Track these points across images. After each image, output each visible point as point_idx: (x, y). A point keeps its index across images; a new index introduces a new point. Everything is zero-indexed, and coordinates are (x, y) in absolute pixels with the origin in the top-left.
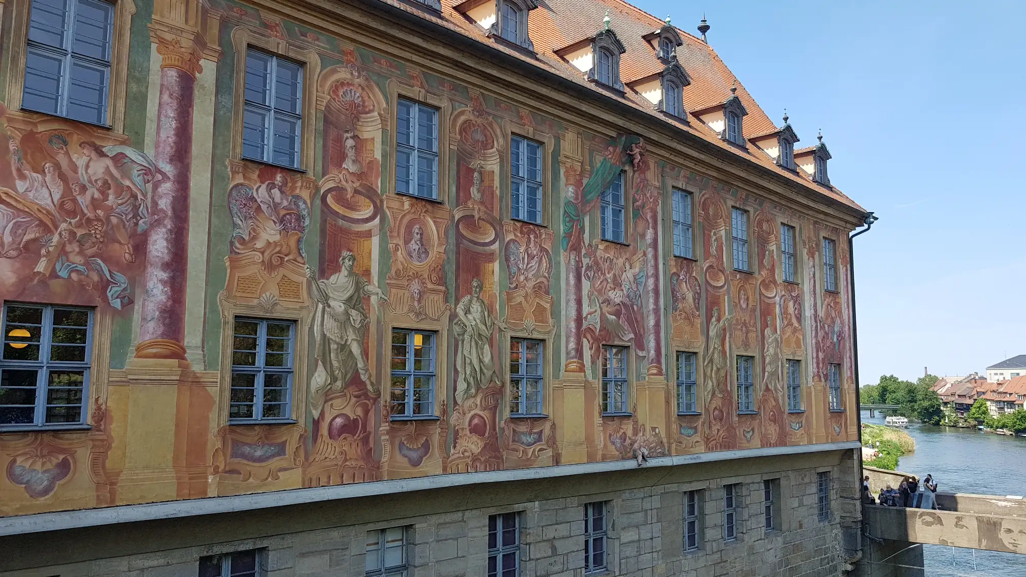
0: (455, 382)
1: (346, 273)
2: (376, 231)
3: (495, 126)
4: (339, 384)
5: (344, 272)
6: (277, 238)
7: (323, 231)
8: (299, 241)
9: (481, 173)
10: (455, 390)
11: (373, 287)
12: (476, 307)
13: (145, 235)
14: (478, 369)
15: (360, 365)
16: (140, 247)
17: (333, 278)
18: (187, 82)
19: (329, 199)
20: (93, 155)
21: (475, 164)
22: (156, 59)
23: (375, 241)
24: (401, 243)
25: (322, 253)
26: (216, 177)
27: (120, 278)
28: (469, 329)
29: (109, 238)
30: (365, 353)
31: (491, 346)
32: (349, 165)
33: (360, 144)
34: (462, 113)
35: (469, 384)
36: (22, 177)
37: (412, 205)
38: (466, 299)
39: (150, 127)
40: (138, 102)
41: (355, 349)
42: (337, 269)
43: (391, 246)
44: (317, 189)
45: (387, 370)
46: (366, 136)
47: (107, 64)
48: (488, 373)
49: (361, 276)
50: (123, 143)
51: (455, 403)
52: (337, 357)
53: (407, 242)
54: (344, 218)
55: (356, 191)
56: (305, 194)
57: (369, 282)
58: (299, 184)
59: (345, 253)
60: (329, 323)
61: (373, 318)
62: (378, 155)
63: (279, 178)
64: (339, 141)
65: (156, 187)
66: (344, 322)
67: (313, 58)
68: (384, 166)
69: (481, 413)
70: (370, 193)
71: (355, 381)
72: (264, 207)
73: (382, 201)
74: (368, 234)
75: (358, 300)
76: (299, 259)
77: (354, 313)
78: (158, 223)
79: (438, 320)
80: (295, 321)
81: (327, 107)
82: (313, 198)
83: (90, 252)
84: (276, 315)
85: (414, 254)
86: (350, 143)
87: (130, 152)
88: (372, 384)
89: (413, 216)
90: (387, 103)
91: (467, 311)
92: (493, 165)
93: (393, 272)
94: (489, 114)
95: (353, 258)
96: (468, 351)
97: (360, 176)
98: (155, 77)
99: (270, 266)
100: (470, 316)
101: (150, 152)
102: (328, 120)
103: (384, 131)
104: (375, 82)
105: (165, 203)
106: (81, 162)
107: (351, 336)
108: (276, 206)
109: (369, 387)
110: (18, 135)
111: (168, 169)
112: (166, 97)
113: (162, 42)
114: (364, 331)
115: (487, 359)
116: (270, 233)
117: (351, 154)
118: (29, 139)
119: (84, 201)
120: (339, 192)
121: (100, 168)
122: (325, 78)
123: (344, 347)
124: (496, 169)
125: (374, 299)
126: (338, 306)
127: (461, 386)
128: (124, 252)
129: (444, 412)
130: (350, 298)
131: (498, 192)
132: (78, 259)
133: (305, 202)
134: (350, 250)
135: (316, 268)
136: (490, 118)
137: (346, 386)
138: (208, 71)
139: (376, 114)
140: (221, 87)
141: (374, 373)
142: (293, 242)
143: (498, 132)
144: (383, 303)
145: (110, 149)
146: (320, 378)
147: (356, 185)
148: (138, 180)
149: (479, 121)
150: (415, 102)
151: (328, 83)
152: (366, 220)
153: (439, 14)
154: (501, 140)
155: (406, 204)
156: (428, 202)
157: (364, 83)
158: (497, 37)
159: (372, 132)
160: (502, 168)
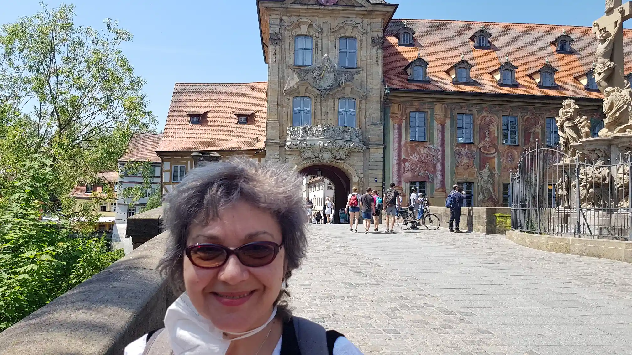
1: (487, 169)
2: (497, 156)
4: (486, 198)
6: (467, 161)
7: (480, 158)
9: (533, 133)
11: (496, 172)
13: (436, 165)
15: (493, 193)
16: (435, 167)
17: (483, 171)
18: (443, 127)
19: (482, 150)
20: (424, 148)
21: (531, 131)
22: (436, 123)
23: (496, 159)
24: (505, 159)
25: (480, 164)
26: (451, 149)
27: (431, 175)
28: (530, 182)
29: (428, 166)
30: (494, 190)
32: (487, 139)
33: (490, 132)
34: (526, 116)
35: (530, 199)
36: (411, 155)
37: (508, 147)
38: (529, 173)
39: (435, 139)
40: (432, 134)
41: (491, 189)
42: (484, 168)
43: (501, 160)
44: (478, 147)
45: (501, 195)
46: (492, 130)
47: (426, 127)
49: (492, 169)
50: (430, 144)
52: (486, 191)
53: (507, 158)
54: (486, 154)
55: (490, 146)
56: (474, 149)
57: (495, 171)
58: (473, 146)
59: (487, 164)
60: (482, 182)
61: (496, 181)
62: (496, 134)
63: (467, 146)
64: (484, 133)
65: (438, 153)
66: (487, 182)
67: (476, 113)
68: (498, 137)
70: (494, 146)
71: (491, 197)
72: (463, 154)
73: (498, 148)
74: (494, 157)
75: (491, 176)
76: (474, 166)
77: (490, 180)
78: (438, 161)
80: (473, 182)
81: (480, 124)
82: (477, 150)
83: (425, 169)
84: (468, 181)
85: (509, 162)
86: (487, 133)
87: (431, 146)
88: (497, 199)
89: (509, 151)
90: (499, 119)
91: (529, 177)
92: (539, 130)
93: (502, 167)
95: (489, 165)
97: (490, 142)
98: (436, 128)
99: (466, 169)
100: (530, 179)
101: (436, 145)
102: (480, 128)
103: (498, 127)
104: (494, 114)
105: (439, 157)
106: (422, 150)
107: (490, 186)
108: (467, 153)
109: (496, 199)
110: (410, 147)
111: (440, 148)
112: (438, 132)
113: (437, 118)
114: (493, 184)
116: (465, 160)
117: (488, 136)
118: (412, 147)
119: (423, 158)
120: (484, 147)
121: (425, 151)
122: (479, 116)
123: (487, 189)
125: (496, 175)
126: (485, 178)
128: (431, 169)
130: (489, 176)
131: (541, 139)
132: (422, 171)
133: (474, 151)
134: (488, 162)
135: (478, 168)
136: (537, 115)
137: (489, 199)
138: (448, 122)
139: (495, 123)
140: (451, 126)
142: (472, 162)
143: (541, 118)
144: (499, 176)
145: (427, 146)
146: (481, 197)
147: (490, 144)
148: (434, 152)
149: (533, 117)
150: (509, 116)
151: (480, 118)
152: (493, 154)
153: (517, 85)
154: (542, 121)
155: (506, 147)
156: (514, 145)
157: (491, 115)
158: (540, 86)
159: (494, 128)
160: (542, 130)
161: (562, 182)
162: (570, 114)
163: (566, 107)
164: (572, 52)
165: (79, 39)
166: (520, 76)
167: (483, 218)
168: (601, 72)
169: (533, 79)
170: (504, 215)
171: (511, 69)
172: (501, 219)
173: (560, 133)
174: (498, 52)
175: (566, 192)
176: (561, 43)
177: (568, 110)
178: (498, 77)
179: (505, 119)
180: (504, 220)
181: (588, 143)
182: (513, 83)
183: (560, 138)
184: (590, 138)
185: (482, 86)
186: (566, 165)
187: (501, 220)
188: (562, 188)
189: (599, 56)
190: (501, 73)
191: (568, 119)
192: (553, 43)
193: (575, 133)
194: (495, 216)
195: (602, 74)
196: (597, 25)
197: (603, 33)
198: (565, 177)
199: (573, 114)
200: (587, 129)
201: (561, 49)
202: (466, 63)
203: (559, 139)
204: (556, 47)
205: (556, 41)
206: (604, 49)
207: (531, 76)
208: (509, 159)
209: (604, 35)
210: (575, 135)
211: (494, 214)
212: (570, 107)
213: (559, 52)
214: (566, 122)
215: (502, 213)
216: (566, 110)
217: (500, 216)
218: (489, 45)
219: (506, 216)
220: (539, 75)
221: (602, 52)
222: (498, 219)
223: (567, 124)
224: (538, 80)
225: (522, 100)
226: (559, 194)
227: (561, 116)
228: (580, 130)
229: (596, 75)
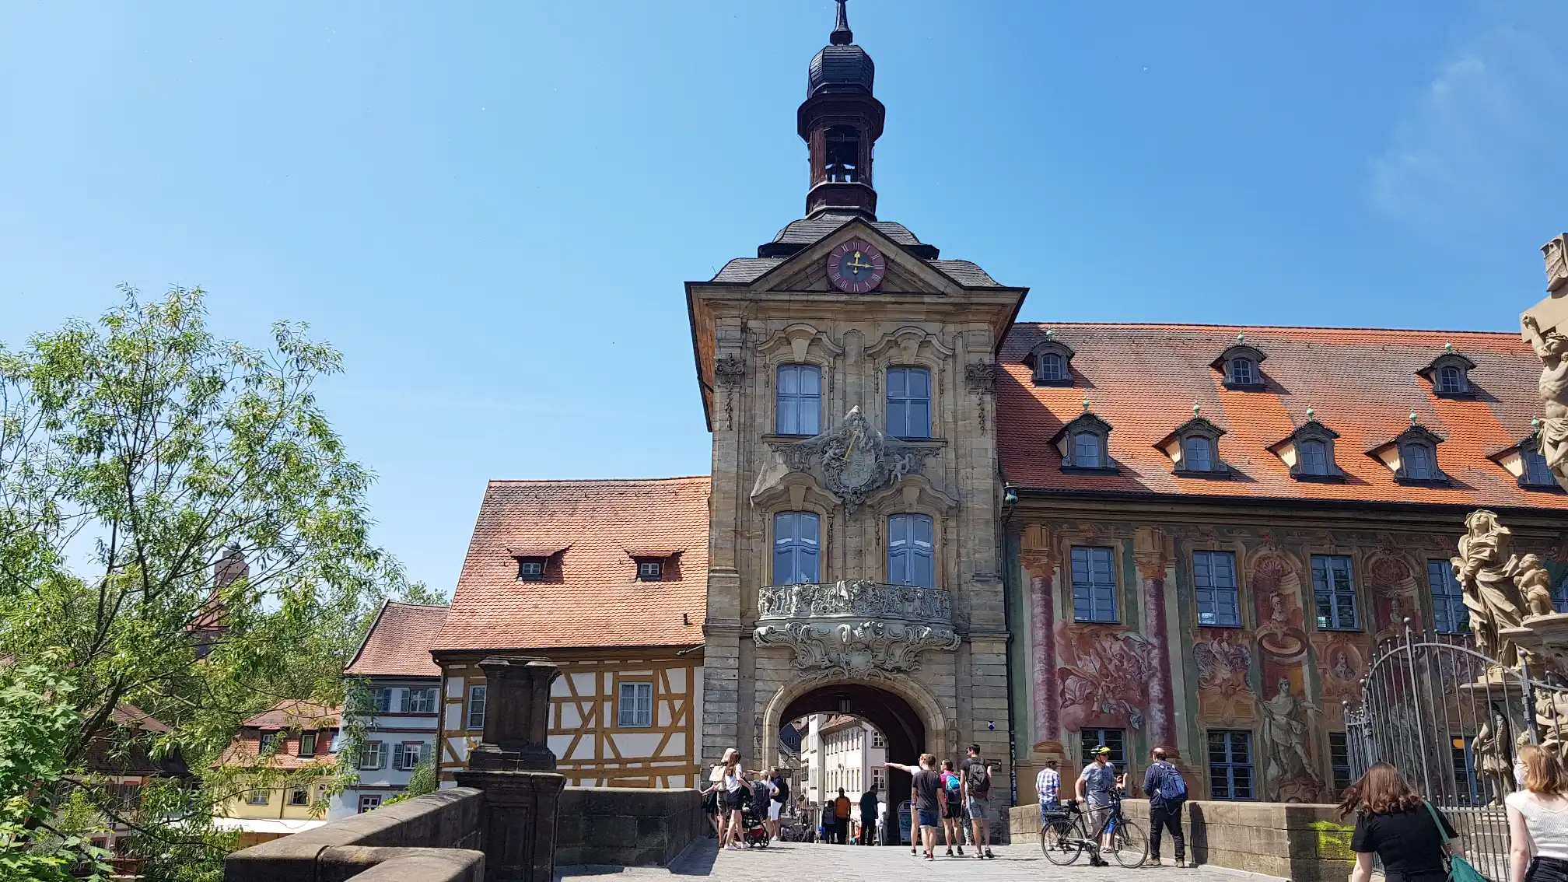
2: (1306, 660)
3: (1409, 557)
4: (1289, 775)
5: (1283, 694)
6: (1229, 675)
7: (1263, 669)
8: (1245, 675)
9: (1398, 600)
11: (1309, 703)
13: (1147, 684)
15: (1305, 761)
16: (1145, 692)
17: (1275, 700)
18: (1159, 585)
19: (1265, 643)
20: (1113, 640)
21: (1391, 594)
22: (1139, 575)
23: (1306, 669)
24: (1329, 667)
25: (1263, 682)
26: (1184, 642)
27: (1137, 710)
29: (1127, 687)
30: (1308, 752)
32: (1277, 616)
33: (1284, 599)
34: (1373, 554)
36: (1080, 659)
37: (1335, 637)
39: (1141, 618)
40: (1132, 605)
41: (1299, 749)
42: (1277, 692)
43: (1320, 671)
44: (1255, 637)
45: (1329, 765)
46: (1288, 592)
47: (1113, 585)
49: (1297, 696)
50: (1128, 630)
52: (1285, 754)
53: (1334, 665)
54: (1278, 655)
55: (1285, 634)
56: (1246, 643)
57: (1304, 699)
58: (1241, 635)
59: (1282, 680)
60: (1275, 732)
62: (1300, 604)
63: (1225, 634)
64: (1268, 600)
65: (1149, 653)
66: (1288, 731)
67: (1241, 548)
68: (1306, 611)
70: (1297, 634)
71: (1302, 772)
72: (1218, 656)
73: (1308, 640)
74: (1299, 664)
75: (1296, 713)
76: (1247, 688)
77: (1294, 723)
78: (1153, 675)
80: (1250, 731)
81: (1255, 577)
82: (1251, 644)
83: (1118, 697)
84: (1236, 728)
85: (1342, 675)
86: (1276, 600)
87: (1132, 635)
88: (1317, 775)
89: (1337, 646)
90: (1302, 563)
92: (1411, 591)
93: (1324, 689)
94: (1401, 549)
95: (1289, 684)
97: (1286, 622)
98: (1140, 587)
99: (1227, 696)
100: (1403, 721)
101: (1142, 632)
102: (1257, 587)
103: (1303, 585)
104: (1290, 550)
105: (1155, 663)
106: (1107, 645)
107: (1295, 740)
108: (1226, 654)
109: (1314, 777)
110: (1075, 637)
111: (1154, 641)
112: (1148, 597)
113: (1142, 564)
114: (1305, 737)
116: (1224, 673)
117: (1277, 608)
118: (1081, 636)
119: (1111, 667)
120: (1271, 637)
121: (1116, 647)
122: (1251, 558)
123: (1289, 748)
124: (1416, 594)
125: (1309, 712)
126: (1281, 719)
128: (1136, 695)
130: (1289, 714)
131: (1420, 613)
132: (1111, 701)
133: (1246, 648)
134: (1285, 678)
136: (1403, 552)
137: (1295, 776)
138: (1171, 572)
139: (1294, 574)
140: (1180, 584)
141: (1317, 767)
142: (1241, 676)
143: (1413, 562)
144: (1318, 714)
145: (1121, 635)
146: (1273, 770)
147: (1285, 629)
148: (1138, 651)
149: (1391, 557)
150: (1328, 556)
151: (1253, 561)
152: (1296, 654)
153: (1342, 479)
154: (1417, 569)
155: (1330, 637)
156: (1349, 632)
157: (1281, 554)
158: (1402, 479)
159: (1292, 587)
160: (1421, 594)
161: (1490, 736)
162: (1488, 550)
163: (1476, 531)
164: (1473, 394)
165: (214, 372)
166: (1348, 456)
167: (1279, 835)
168: (1558, 439)
169: (1383, 463)
170: (1339, 827)
171: (1321, 437)
172: (1330, 839)
173: (1468, 600)
174: (1287, 397)
175: (1503, 764)
176: (1445, 374)
177: (1482, 539)
178: (1290, 457)
179: (1317, 563)
180: (1340, 842)
181: (1545, 628)
182: (1332, 472)
183: (1470, 613)
184: (1553, 615)
185: (1253, 481)
186: (1495, 689)
187: (1331, 843)
188: (1491, 752)
189: (1548, 399)
190: (1298, 449)
191: (1483, 564)
192: (1424, 373)
193: (1507, 599)
194: (1314, 830)
195: (1561, 445)
196: (1533, 322)
197: (1551, 340)
198: (1495, 721)
199: (1496, 550)
200: (1539, 589)
201: (1447, 388)
202: (1206, 426)
203: (1469, 617)
204: (1432, 382)
205: (1432, 368)
206: (1558, 380)
207: (1375, 455)
208: (1339, 668)
209: (1553, 347)
210: (1509, 607)
211: (1312, 825)
212: (1488, 531)
213: (1440, 396)
214: (1481, 571)
215: (1332, 821)
216: (1476, 540)
217: (1328, 831)
218: (1262, 381)
219: (1345, 829)
220: (1395, 451)
221: (1554, 389)
222: (1323, 839)
223: (1482, 576)
224: (1395, 465)
225: (1357, 515)
226: (1485, 768)
227: (1465, 555)
228: (1523, 591)
229: (1548, 449)
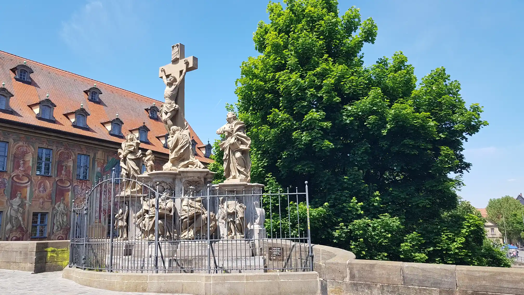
0: (53, 227)
1: (18, 198)
2: (29, 185)
3: (72, 152)
7: (12, 187)
8: (4, 190)
9: (66, 167)
10: (53, 229)
11: (27, 202)
12: (62, 205)
14: (62, 223)
15: (22, 223)
17: (14, 200)
19: (14, 178)
23: (28, 189)
24: (37, 188)
25: (11, 193)
28: (59, 212)
30: (24, 220)
31: (67, 216)
32: (21, 168)
34: (60, 150)
35: (58, 227)
37: (41, 178)
38: (58, 203)
41: (20, 218)
42: (16, 197)
43: (34, 190)
44: (11, 176)
45: (30, 224)
46: (27, 160)
48: (65, 224)
49: (23, 198)
51: (53, 233)
52: (14, 220)
53: (39, 188)
54: (19, 183)
55: (23, 175)
56: (7, 178)
58: (5, 175)
59: (18, 193)
60: (12, 212)
61: (26, 210)
62: (31, 165)
64: (18, 162)
66: (17, 211)
67: (11, 141)
68: (32, 167)
69: (62, 235)
70: (28, 176)
71: (20, 227)
73: (31, 178)
74: (26, 187)
75: (22, 205)
76: (4, 195)
77: (20, 209)
79: (48, 209)
80: (2, 212)
81: (15, 153)
82: (9, 178)
85: (42, 192)
86: (22, 162)
88: (25, 228)
89: (41, 181)
90: (35, 150)
91: (59, 206)
93: (34, 197)
94: (70, 149)
95: (21, 194)
96: (59, 218)
97: (24, 171)
100: (59, 208)
102: (15, 157)
103: (33, 158)
104: (31, 145)
107: (19, 215)
109: (24, 228)
114: (23, 214)
115: (65, 220)
117: (22, 165)
120: (17, 176)
122: (15, 145)
123: (17, 218)
124: (72, 165)
125: (27, 205)
126: (15, 207)
127: (56, 228)
129: (49, 235)
130: (19, 205)
131: (72, 172)
133: (7, 180)
134: (20, 192)
135: (9, 197)
136: (70, 150)
137: (17, 228)
139: (31, 153)
141: (26, 225)
142: (2, 190)
143: (73, 154)
144: (30, 205)
146: (9, 226)
149: (66, 151)
150: (44, 148)
151: (15, 147)
152: (26, 183)
153: (54, 122)
154: (74, 156)
155: (40, 177)
156: (47, 176)
157: (26, 145)
158: (74, 126)
159: (29, 159)
160: (74, 164)
161: (122, 214)
162: (133, 147)
163: (129, 141)
164: (99, 102)
166: (58, 114)
167: (31, 255)
168: (168, 111)
169: (69, 119)
171: (51, 106)
172: (52, 254)
174: (38, 89)
175: (125, 223)
176: (92, 93)
177: (131, 143)
178: (37, 110)
179: (40, 150)
182: (52, 119)
185: (21, 116)
186: (127, 197)
187: (52, 256)
188: (122, 219)
190: (40, 108)
191: (131, 152)
192: (86, 92)
194: (47, 251)
195: (169, 113)
196: (163, 71)
197: (171, 78)
198: (125, 208)
199: (136, 147)
201: (92, 98)
202: (6, 92)
204: (88, 95)
205: (89, 91)
206: (171, 91)
207: (66, 115)
209: (172, 80)
210: (137, 168)
211: (46, 249)
212: (133, 141)
213: (90, 100)
214: (129, 155)
215: (54, 247)
216: (128, 143)
217: (53, 251)
218: (30, 81)
219: (59, 250)
220: (74, 115)
221: (169, 94)
222: (49, 255)
223: (129, 156)
224: (73, 120)
225: (59, 135)
226: (119, 225)
227: (123, 148)
228: (146, 163)
229: (163, 114)
